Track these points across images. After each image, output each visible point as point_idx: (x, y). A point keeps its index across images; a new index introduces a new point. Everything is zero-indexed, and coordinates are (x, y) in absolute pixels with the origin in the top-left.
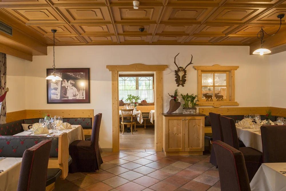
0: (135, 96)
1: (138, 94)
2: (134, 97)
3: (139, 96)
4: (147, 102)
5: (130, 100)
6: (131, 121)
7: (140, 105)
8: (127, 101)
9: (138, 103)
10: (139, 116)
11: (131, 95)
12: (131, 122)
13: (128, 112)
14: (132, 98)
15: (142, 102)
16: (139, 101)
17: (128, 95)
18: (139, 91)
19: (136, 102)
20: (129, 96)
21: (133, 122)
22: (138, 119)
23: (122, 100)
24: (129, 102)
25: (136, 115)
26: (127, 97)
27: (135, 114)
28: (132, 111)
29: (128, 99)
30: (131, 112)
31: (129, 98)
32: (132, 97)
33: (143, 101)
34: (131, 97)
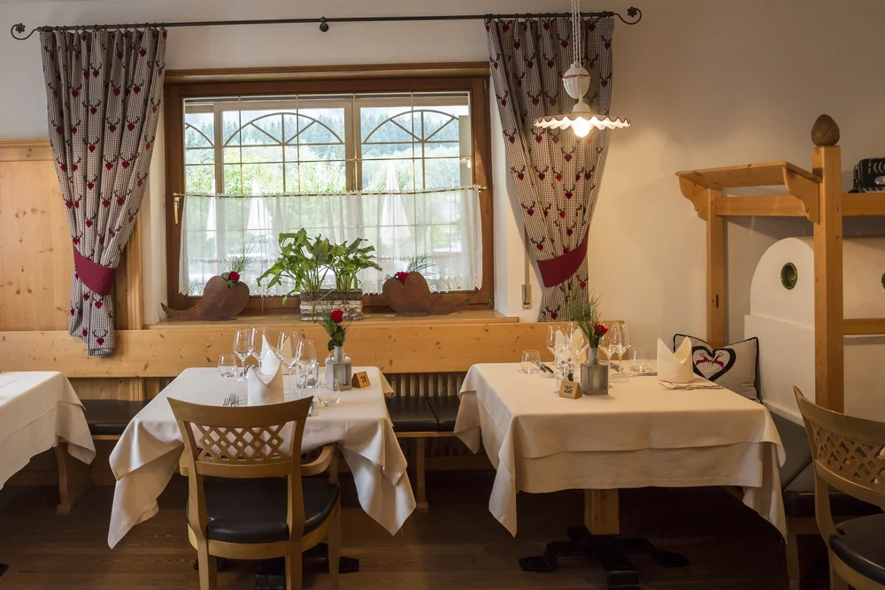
0: (337, 241)
1: (360, 226)
2: (324, 253)
3: (370, 238)
4: (433, 288)
5: (300, 276)
6: (290, 522)
7: (376, 306)
8: (271, 277)
9: (357, 295)
10: (372, 451)
11: (301, 237)
12: (283, 535)
13: (248, 437)
14: (309, 255)
15: (389, 284)
16: (370, 281)
17: (283, 237)
18: (368, 203)
19: (347, 283)
20: (292, 240)
21: (309, 529)
22: (365, 482)
23: (234, 276)
24: (288, 285)
25: (337, 448)
26: (272, 254)
27: (335, 435)
28: (290, 426)
29: (279, 265)
30: (289, 428)
31: (291, 261)
32: (311, 249)
33: (402, 276)
34: (304, 249)
